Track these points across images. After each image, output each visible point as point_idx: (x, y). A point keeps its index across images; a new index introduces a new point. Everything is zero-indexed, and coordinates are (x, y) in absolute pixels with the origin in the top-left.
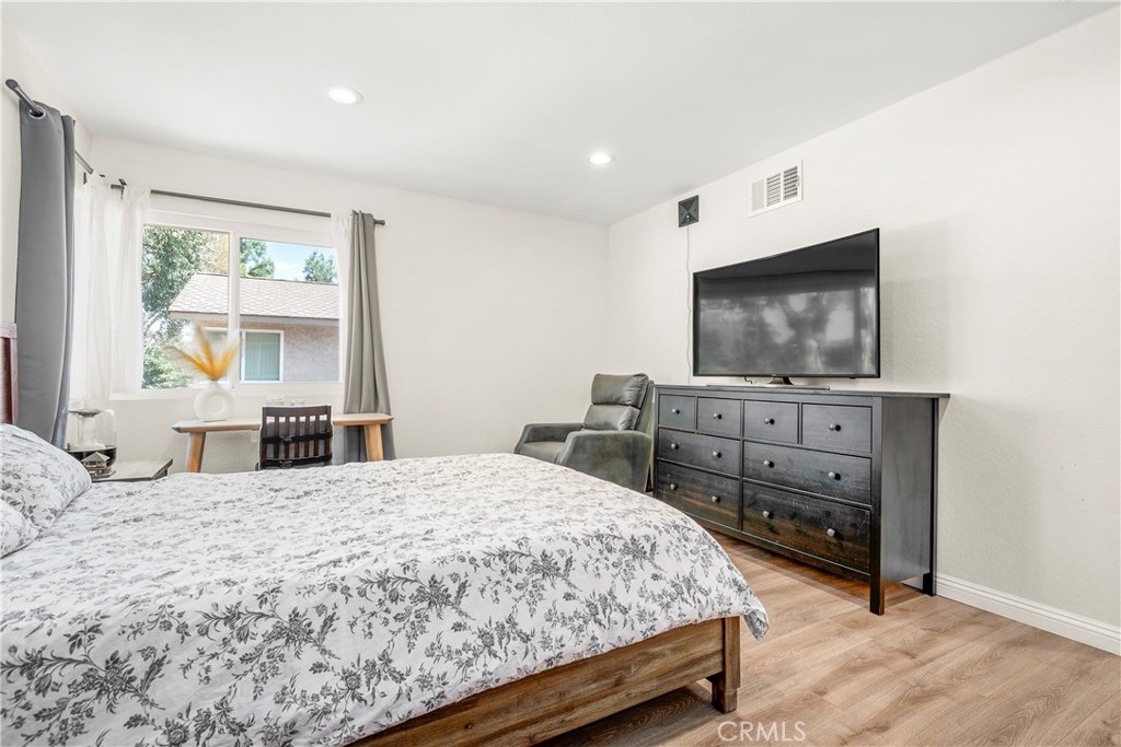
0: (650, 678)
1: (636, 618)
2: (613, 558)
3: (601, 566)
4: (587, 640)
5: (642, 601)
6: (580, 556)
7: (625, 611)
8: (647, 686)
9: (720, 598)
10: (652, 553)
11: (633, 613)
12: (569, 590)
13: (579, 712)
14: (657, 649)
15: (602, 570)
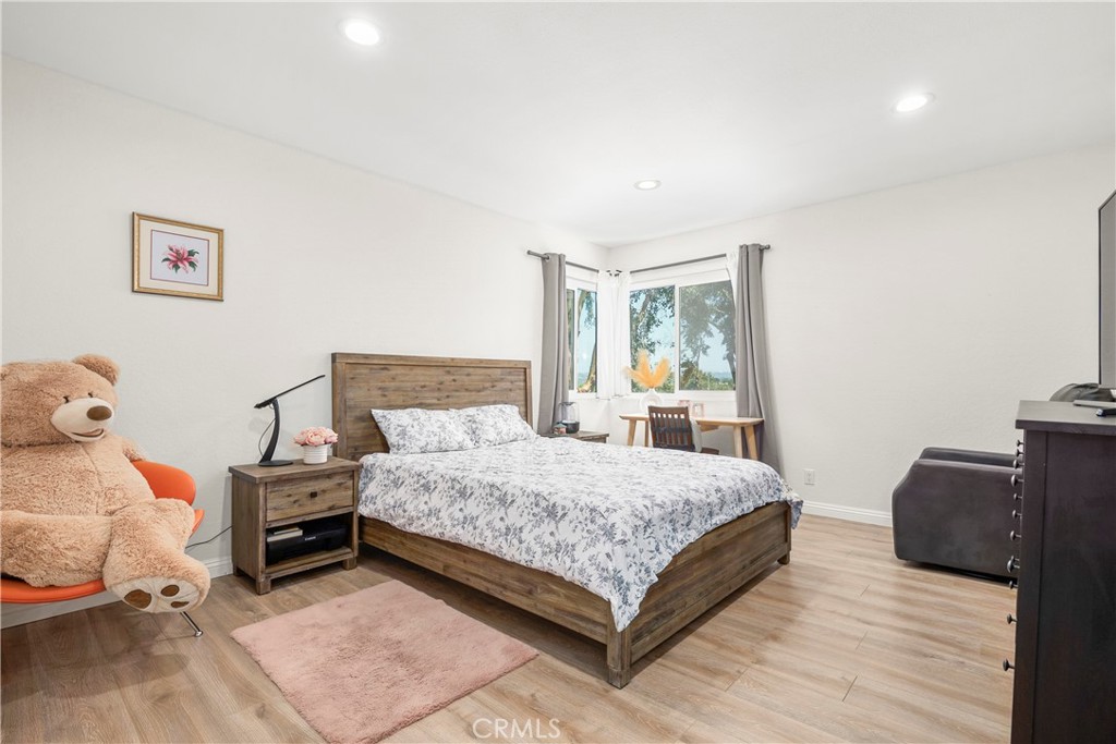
0: (550, 604)
1: (524, 550)
2: (536, 510)
3: (526, 511)
4: (496, 545)
5: (533, 542)
6: (519, 501)
7: (521, 542)
8: (549, 610)
9: (582, 571)
10: (560, 519)
11: (524, 545)
12: (504, 516)
13: (509, 594)
14: (555, 588)
15: (525, 514)
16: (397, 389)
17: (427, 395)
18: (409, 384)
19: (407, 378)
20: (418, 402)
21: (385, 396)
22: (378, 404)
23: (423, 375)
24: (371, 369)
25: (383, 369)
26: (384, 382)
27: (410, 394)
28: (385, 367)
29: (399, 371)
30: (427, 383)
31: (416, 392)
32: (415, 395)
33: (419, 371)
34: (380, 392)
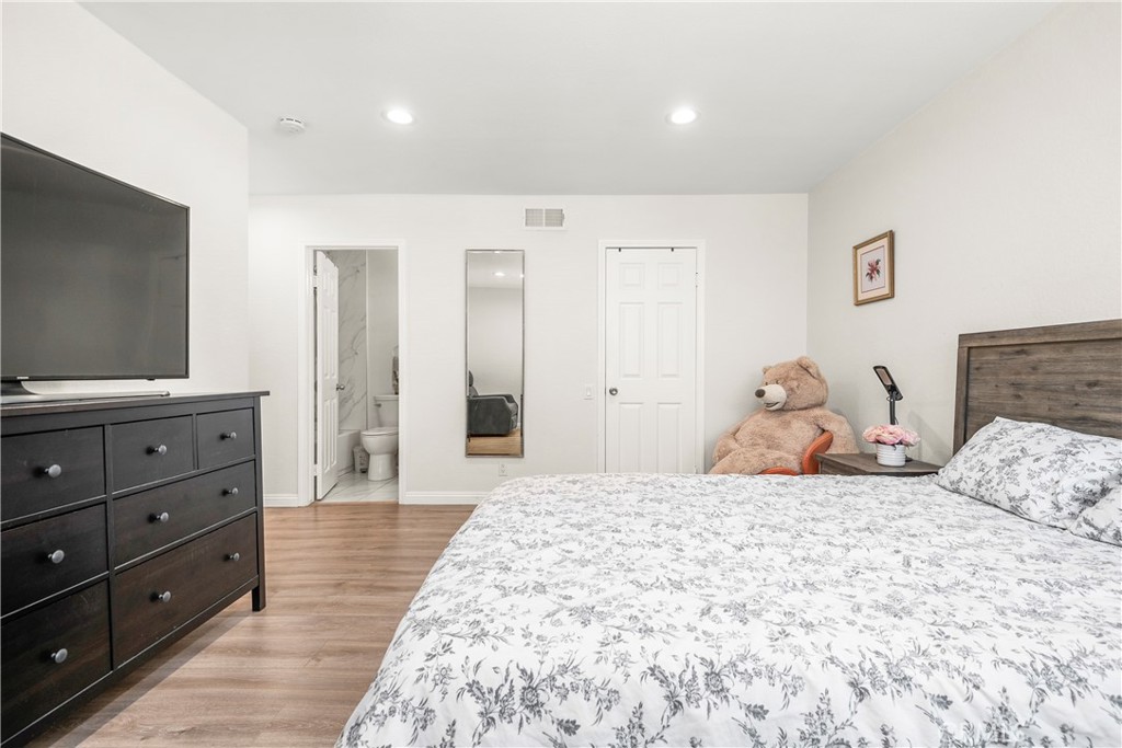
16: (1039, 388)
17: (1100, 402)
18: (1061, 378)
19: (1059, 368)
20: (1078, 413)
21: (1018, 397)
22: (1008, 410)
23: (1094, 360)
24: (1002, 353)
25: (1018, 353)
26: (1018, 373)
27: (1064, 396)
28: (1022, 350)
29: (1046, 354)
30: (1102, 378)
31: (1076, 394)
32: (1073, 399)
33: (1084, 353)
34: (1011, 391)
